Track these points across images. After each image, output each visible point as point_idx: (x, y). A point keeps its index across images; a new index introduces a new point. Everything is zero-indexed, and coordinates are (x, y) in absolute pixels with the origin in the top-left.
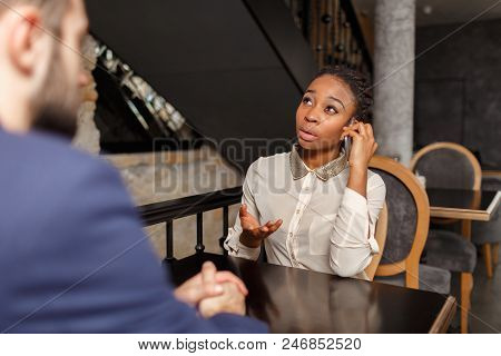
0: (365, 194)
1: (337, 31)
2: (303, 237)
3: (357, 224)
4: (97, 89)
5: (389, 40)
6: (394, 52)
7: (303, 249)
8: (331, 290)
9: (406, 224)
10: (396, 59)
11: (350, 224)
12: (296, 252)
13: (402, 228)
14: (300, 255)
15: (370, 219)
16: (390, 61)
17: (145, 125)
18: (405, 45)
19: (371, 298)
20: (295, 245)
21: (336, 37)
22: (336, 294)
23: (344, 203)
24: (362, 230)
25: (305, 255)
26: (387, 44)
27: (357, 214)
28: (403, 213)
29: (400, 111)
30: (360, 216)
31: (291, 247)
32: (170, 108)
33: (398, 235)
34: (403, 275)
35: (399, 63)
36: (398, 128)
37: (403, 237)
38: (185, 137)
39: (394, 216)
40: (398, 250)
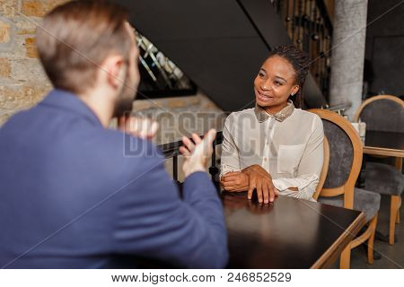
9: (345, 160)
10: (351, 26)
13: (343, 162)
16: (347, 27)
17: (154, 78)
18: (359, 14)
28: (343, 152)
29: (352, 68)
32: (172, 65)
33: (339, 168)
34: (341, 196)
35: (353, 29)
36: (351, 81)
37: (343, 169)
38: (184, 85)
39: (337, 153)
40: (339, 178)
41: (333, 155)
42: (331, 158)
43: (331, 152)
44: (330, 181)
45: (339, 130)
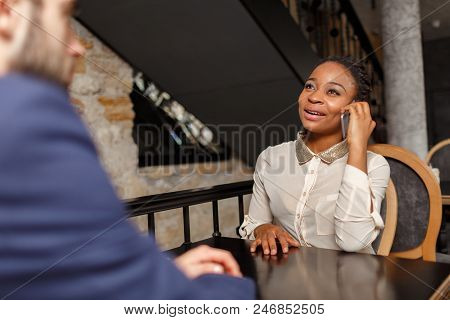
0: (365, 170)
1: (346, 43)
2: (310, 217)
3: (358, 198)
4: (134, 109)
5: (397, 49)
6: (402, 58)
7: (311, 230)
8: (338, 266)
9: (418, 210)
10: (405, 65)
11: (352, 198)
12: (304, 233)
13: (416, 214)
14: (308, 236)
15: (372, 194)
16: (400, 67)
18: (413, 51)
19: (380, 273)
20: (303, 225)
21: (346, 49)
22: (343, 269)
23: (345, 179)
24: (364, 204)
25: (313, 235)
26: (395, 51)
27: (358, 189)
28: (415, 199)
29: (412, 113)
30: (362, 191)
31: (299, 228)
33: (412, 222)
35: (408, 69)
36: (412, 129)
37: (417, 223)
39: (406, 202)
40: (413, 236)
41: (402, 204)
42: (399, 208)
43: (398, 201)
44: (401, 241)
45: (406, 169)
